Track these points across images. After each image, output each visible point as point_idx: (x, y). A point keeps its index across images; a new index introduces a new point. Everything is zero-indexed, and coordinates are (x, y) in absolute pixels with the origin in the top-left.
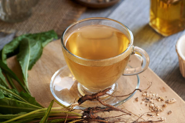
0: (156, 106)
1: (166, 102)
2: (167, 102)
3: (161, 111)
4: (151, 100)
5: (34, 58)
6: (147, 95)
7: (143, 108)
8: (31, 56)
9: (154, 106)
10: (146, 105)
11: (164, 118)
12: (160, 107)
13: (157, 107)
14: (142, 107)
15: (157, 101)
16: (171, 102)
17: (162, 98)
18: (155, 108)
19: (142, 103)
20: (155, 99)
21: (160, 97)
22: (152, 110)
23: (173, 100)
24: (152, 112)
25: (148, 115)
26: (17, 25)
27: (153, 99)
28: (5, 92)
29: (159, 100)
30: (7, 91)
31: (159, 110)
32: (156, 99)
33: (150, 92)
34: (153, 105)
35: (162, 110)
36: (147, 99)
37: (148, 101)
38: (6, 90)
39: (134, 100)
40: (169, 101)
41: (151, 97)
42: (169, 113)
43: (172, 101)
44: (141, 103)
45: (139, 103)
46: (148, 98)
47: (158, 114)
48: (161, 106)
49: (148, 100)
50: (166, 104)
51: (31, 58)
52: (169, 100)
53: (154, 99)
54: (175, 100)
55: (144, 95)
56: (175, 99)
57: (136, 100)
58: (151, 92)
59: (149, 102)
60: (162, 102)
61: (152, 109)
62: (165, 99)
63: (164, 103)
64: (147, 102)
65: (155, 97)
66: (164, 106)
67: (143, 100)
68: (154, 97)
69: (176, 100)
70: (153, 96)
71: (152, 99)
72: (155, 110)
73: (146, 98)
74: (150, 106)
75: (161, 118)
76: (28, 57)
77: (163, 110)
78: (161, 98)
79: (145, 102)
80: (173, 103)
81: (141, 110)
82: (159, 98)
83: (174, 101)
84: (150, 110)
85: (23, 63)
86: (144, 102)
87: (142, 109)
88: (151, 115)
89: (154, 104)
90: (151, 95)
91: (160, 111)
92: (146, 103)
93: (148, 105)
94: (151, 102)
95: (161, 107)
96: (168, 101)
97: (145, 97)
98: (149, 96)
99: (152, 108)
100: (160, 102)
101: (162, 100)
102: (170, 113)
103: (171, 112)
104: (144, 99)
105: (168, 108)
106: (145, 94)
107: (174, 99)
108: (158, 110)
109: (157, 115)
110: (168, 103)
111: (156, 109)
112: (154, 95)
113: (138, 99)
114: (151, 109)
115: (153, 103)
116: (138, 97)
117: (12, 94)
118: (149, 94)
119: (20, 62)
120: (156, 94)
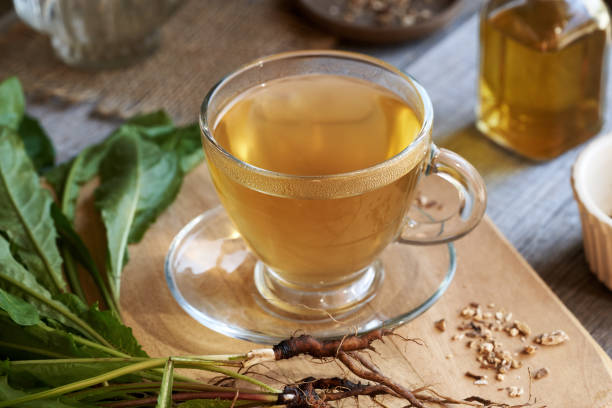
0: (498, 350)
1: (535, 342)
2: (538, 342)
3: (512, 367)
4: (485, 331)
5: (151, 204)
6: (475, 314)
7: (455, 355)
8: (142, 199)
9: (493, 350)
10: (469, 345)
11: (519, 390)
12: (512, 355)
13: (501, 352)
14: (452, 350)
15: (504, 335)
16: (551, 340)
17: (522, 326)
18: (497, 355)
19: (456, 337)
20: (501, 328)
21: (516, 322)
22: (486, 363)
23: (557, 334)
24: (483, 367)
25: (469, 375)
26: (106, 79)
27: (493, 328)
28: (44, 308)
29: (515, 332)
30: (52, 308)
31: (507, 364)
32: (505, 330)
33: (489, 307)
34: (489, 347)
35: (516, 364)
36: (474, 328)
37: (475, 333)
38: (47, 304)
39: (432, 325)
40: (544, 339)
41: (489, 321)
42: (539, 376)
43: (553, 337)
44: (453, 339)
45: (445, 336)
46: (476, 324)
47: (501, 376)
48: (516, 351)
49: (478, 329)
50: (533, 347)
51: (143, 206)
52: (546, 335)
53: (497, 330)
54: (564, 336)
55: (465, 312)
56: (568, 333)
57: (439, 327)
58: (492, 305)
59: (477, 335)
60: (523, 339)
61: (485, 358)
62: (532, 333)
63: (526, 343)
64: (473, 336)
65: (502, 323)
66: (525, 352)
67: (460, 329)
68: (499, 322)
69: (567, 337)
70: (496, 318)
71: (490, 327)
72: (494, 363)
73: (472, 324)
74: (479, 350)
75: (508, 389)
76: (132, 199)
77: (520, 364)
78: (519, 326)
79: (467, 335)
80: (559, 344)
81: (447, 358)
82: (515, 326)
83: (560, 339)
84: (478, 360)
85: (113, 218)
86: (461, 336)
87: (451, 356)
88: (478, 378)
89: (493, 343)
90: (489, 315)
91: (509, 367)
92: (469, 339)
93: (473, 345)
94: (485, 337)
95: (516, 354)
96: (541, 337)
97: (468, 322)
98: (484, 317)
99: (485, 354)
100: (514, 339)
101: (522, 334)
102: (543, 376)
103: (546, 372)
104: (463, 326)
105: (539, 359)
106: (471, 312)
107: (563, 333)
108: (504, 362)
109: (497, 378)
110: (540, 343)
111: (497, 360)
112: (499, 315)
113: (445, 325)
114: (481, 358)
115: (491, 339)
116: (448, 318)
117: (65, 316)
118: (483, 311)
119: (104, 214)
120: (507, 315)
